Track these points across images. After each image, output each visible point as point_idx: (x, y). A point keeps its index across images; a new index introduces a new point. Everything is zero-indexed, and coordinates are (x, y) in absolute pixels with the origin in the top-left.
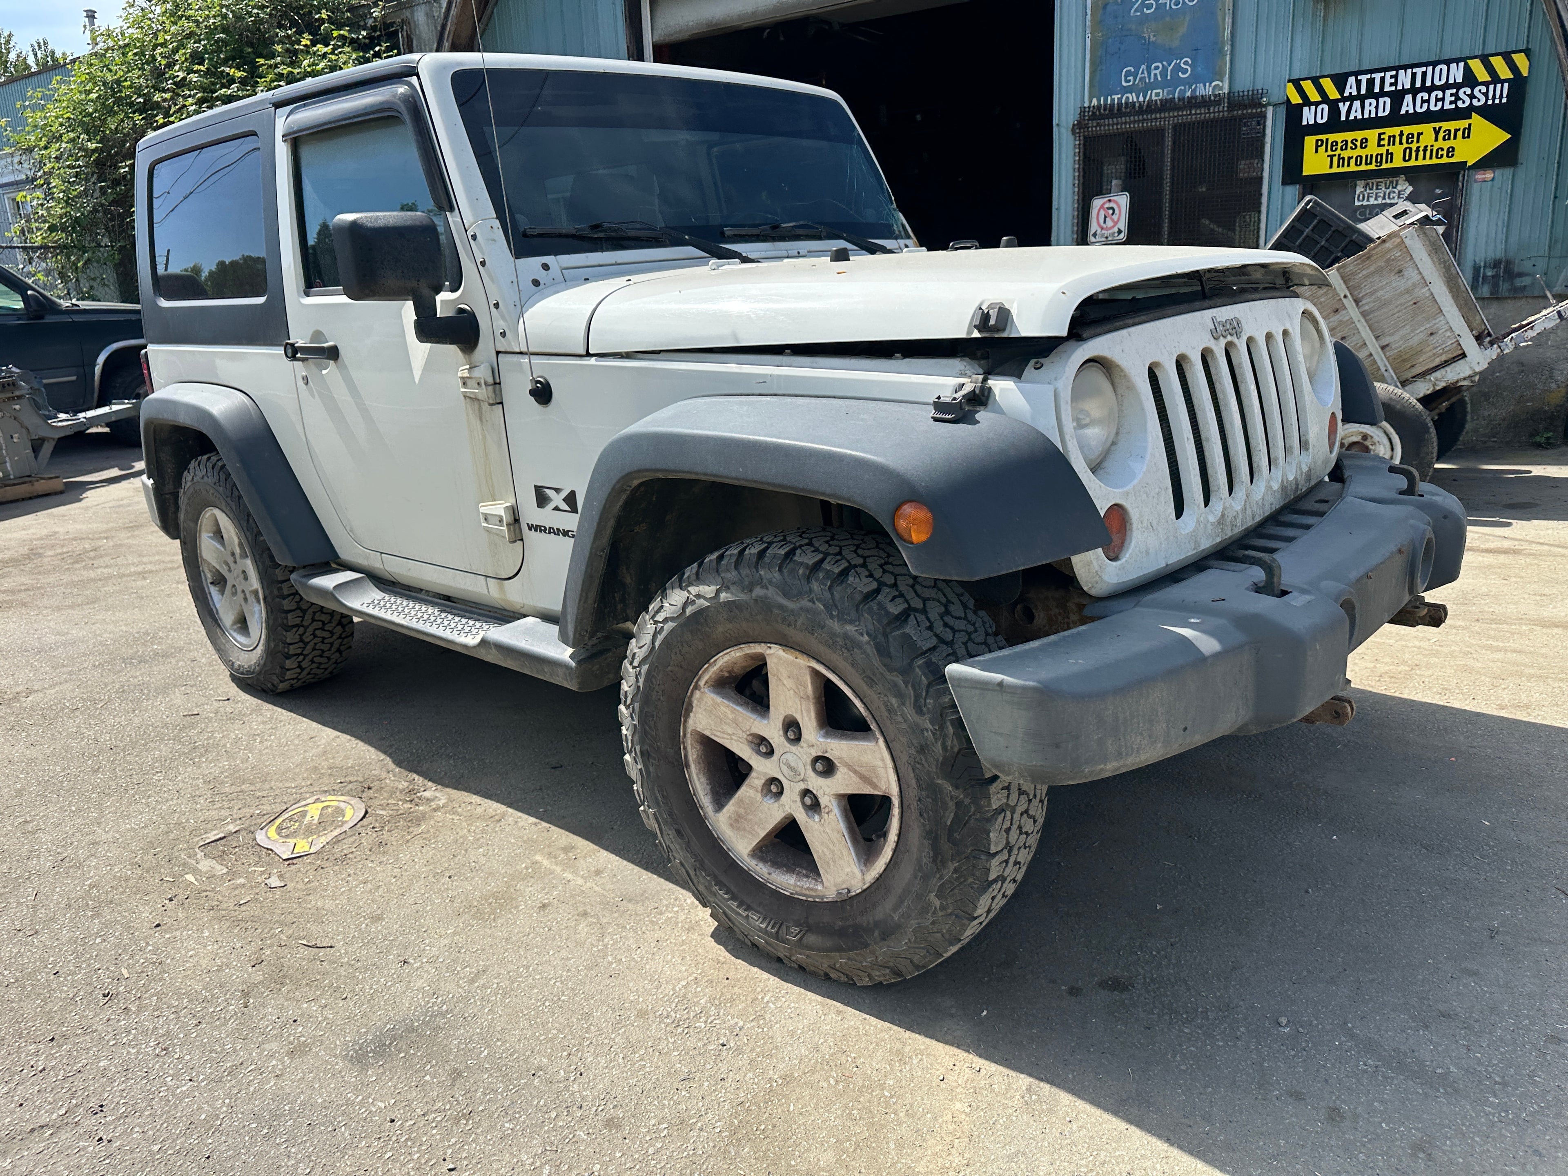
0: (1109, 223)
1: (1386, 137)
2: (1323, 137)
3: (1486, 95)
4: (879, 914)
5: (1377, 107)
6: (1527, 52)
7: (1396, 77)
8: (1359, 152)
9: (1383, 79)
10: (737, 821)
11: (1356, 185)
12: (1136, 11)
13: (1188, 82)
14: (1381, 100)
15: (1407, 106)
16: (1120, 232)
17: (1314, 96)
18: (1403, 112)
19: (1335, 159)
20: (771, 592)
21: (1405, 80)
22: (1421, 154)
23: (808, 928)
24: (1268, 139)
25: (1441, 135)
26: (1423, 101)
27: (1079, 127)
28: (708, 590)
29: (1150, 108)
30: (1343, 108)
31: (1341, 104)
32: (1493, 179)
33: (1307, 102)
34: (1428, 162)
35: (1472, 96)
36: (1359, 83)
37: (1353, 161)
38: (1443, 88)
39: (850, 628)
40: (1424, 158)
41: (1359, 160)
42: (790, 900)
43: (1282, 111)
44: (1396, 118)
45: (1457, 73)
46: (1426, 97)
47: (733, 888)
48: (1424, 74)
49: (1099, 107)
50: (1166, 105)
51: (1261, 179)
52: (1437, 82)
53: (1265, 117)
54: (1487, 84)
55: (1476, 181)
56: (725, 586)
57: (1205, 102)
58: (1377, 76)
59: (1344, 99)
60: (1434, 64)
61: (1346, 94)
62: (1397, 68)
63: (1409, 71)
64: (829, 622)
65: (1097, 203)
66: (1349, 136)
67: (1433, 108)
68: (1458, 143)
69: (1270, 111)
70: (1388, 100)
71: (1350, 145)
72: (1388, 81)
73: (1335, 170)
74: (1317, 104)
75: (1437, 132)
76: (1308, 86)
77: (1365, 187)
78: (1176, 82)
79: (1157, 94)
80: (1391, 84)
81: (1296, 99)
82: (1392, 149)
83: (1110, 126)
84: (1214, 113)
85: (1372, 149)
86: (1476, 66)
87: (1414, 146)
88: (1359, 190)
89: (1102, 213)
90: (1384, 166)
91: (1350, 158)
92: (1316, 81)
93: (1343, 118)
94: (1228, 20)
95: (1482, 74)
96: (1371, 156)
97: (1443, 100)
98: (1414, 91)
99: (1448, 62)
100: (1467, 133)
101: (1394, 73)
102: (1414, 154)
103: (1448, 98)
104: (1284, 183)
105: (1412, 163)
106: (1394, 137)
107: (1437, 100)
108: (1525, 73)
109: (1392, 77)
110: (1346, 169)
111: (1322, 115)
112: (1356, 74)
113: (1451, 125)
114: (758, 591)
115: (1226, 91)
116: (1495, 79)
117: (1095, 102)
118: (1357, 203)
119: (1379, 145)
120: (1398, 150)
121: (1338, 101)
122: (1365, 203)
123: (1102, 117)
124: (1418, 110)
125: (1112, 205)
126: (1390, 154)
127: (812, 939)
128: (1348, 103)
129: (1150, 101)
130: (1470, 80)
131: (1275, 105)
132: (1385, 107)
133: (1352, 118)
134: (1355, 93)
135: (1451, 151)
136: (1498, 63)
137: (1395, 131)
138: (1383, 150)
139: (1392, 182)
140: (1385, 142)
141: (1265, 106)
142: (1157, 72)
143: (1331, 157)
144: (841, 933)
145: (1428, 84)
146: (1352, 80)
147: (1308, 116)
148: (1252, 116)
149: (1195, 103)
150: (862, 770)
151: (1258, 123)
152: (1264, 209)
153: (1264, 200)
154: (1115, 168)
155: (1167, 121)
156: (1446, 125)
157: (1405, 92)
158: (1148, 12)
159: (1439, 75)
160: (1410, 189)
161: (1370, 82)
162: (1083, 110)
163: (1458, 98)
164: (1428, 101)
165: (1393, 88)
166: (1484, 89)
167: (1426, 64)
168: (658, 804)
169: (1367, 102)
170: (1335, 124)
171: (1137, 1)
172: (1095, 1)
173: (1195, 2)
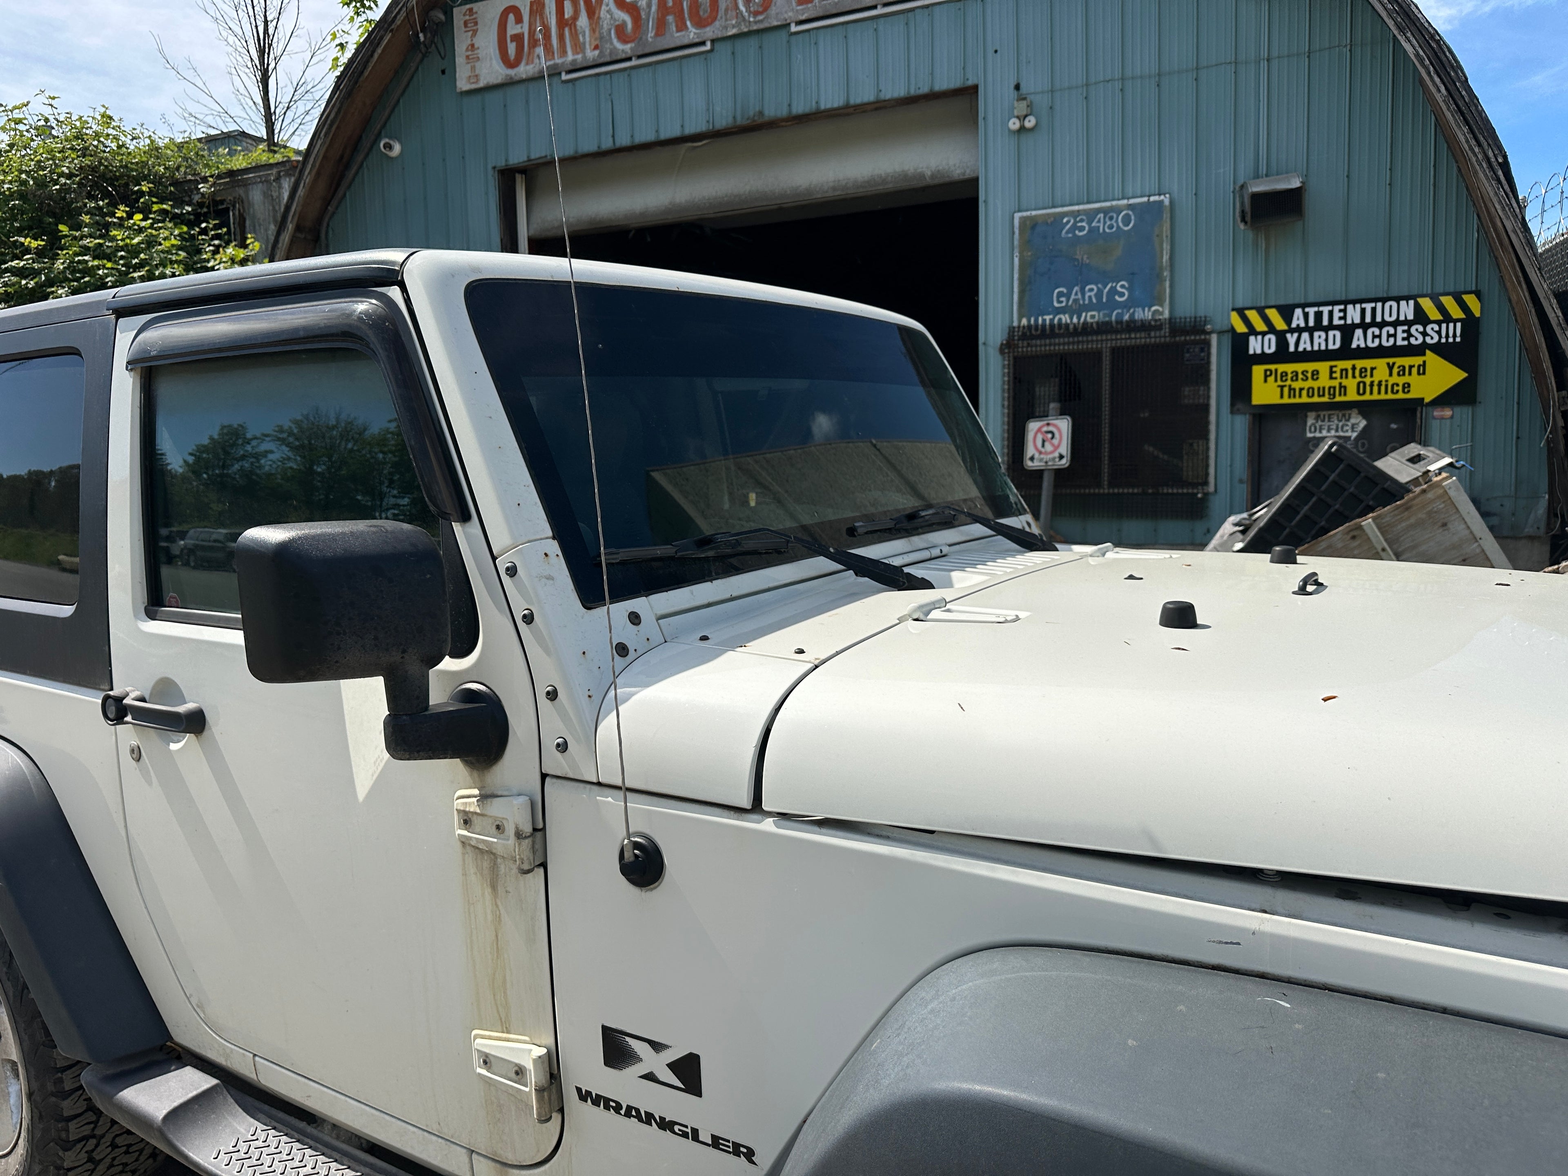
0: (1048, 447)
1: (1338, 370)
2: (1272, 367)
3: (1439, 333)
5: (1326, 340)
6: (1478, 294)
7: (1344, 311)
8: (1310, 383)
9: (1331, 313)
11: (1306, 416)
12: (1067, 232)
13: (1125, 306)
14: (1331, 333)
15: (1358, 340)
16: (1061, 457)
17: (1260, 326)
18: (1354, 346)
19: (1286, 390)
21: (1354, 314)
22: (1375, 388)
24: (1214, 367)
25: (1395, 370)
26: (1374, 337)
27: (1007, 347)
29: (1086, 330)
30: (1291, 339)
31: (1288, 336)
32: (1452, 417)
33: (1253, 331)
34: (1383, 396)
35: (1424, 334)
36: (1306, 316)
37: (1304, 393)
38: (1396, 324)
40: (1379, 393)
41: (1311, 392)
43: (1227, 340)
44: (1346, 352)
45: (1407, 310)
46: (1377, 332)
48: (1374, 310)
49: (1029, 326)
50: (1103, 328)
51: (1206, 408)
52: (1387, 318)
53: (1208, 344)
54: (1439, 323)
55: (1434, 418)
57: (1145, 327)
58: (1325, 310)
59: (1292, 331)
60: (1384, 300)
61: (1294, 325)
62: (1346, 303)
63: (1358, 306)
65: (1033, 426)
66: (1299, 367)
67: (1385, 343)
68: (1414, 379)
69: (1214, 339)
70: (1338, 334)
71: (1300, 376)
72: (1337, 315)
73: (1286, 400)
74: (1264, 334)
75: (1391, 367)
76: (1252, 315)
77: (1317, 418)
78: (1112, 304)
79: (1093, 317)
80: (1340, 318)
81: (1241, 328)
82: (1345, 382)
83: (1041, 347)
84: (1155, 338)
85: (1324, 381)
86: (1427, 304)
87: (1368, 380)
88: (1310, 422)
89: (1040, 438)
90: (1338, 399)
91: (1301, 389)
92: (1261, 311)
93: (1292, 349)
94: (1166, 247)
95: (1433, 314)
96: (1324, 388)
97: (1395, 336)
98: (1364, 326)
99: (1398, 300)
100: (1422, 370)
101: (1342, 307)
102: (1368, 389)
103: (1400, 335)
104: (1232, 412)
105: (1367, 397)
106: (1346, 370)
107: (1389, 336)
108: (1477, 314)
109: (1340, 311)
110: (1297, 400)
111: (1270, 345)
112: (1303, 306)
113: (1406, 361)
115: (1166, 315)
116: (1447, 318)
117: (1024, 322)
118: (1309, 435)
119: (1331, 378)
120: (1351, 384)
121: (1286, 332)
122: (1318, 435)
123: (1033, 337)
124: (1370, 344)
125: (1051, 428)
126: (1343, 389)
128: (1296, 335)
129: (1085, 323)
130: (1421, 317)
131: (1220, 333)
132: (1335, 340)
133: (1301, 349)
134: (1302, 325)
135: (1407, 387)
136: (1448, 302)
137: (1347, 364)
138: (1335, 383)
139: (1344, 415)
140: (1338, 375)
141: (1210, 333)
142: (1092, 294)
143: (1282, 387)
145: (1379, 319)
146: (1298, 312)
147: (1255, 345)
148: (1195, 343)
149: (1133, 326)
151: (1202, 350)
152: (1212, 436)
153: (1212, 428)
154: (1046, 390)
155: (1105, 344)
156: (1400, 361)
157: (1354, 326)
158: (1081, 234)
159: (1389, 311)
160: (1363, 423)
161: (1319, 316)
162: (1012, 329)
163: (1410, 335)
164: (1380, 336)
165: (1342, 322)
166: (1436, 328)
167: (1375, 300)
169: (1316, 334)
170: (1282, 355)
171: (1068, 222)
172: (1023, 220)
173: (1131, 225)
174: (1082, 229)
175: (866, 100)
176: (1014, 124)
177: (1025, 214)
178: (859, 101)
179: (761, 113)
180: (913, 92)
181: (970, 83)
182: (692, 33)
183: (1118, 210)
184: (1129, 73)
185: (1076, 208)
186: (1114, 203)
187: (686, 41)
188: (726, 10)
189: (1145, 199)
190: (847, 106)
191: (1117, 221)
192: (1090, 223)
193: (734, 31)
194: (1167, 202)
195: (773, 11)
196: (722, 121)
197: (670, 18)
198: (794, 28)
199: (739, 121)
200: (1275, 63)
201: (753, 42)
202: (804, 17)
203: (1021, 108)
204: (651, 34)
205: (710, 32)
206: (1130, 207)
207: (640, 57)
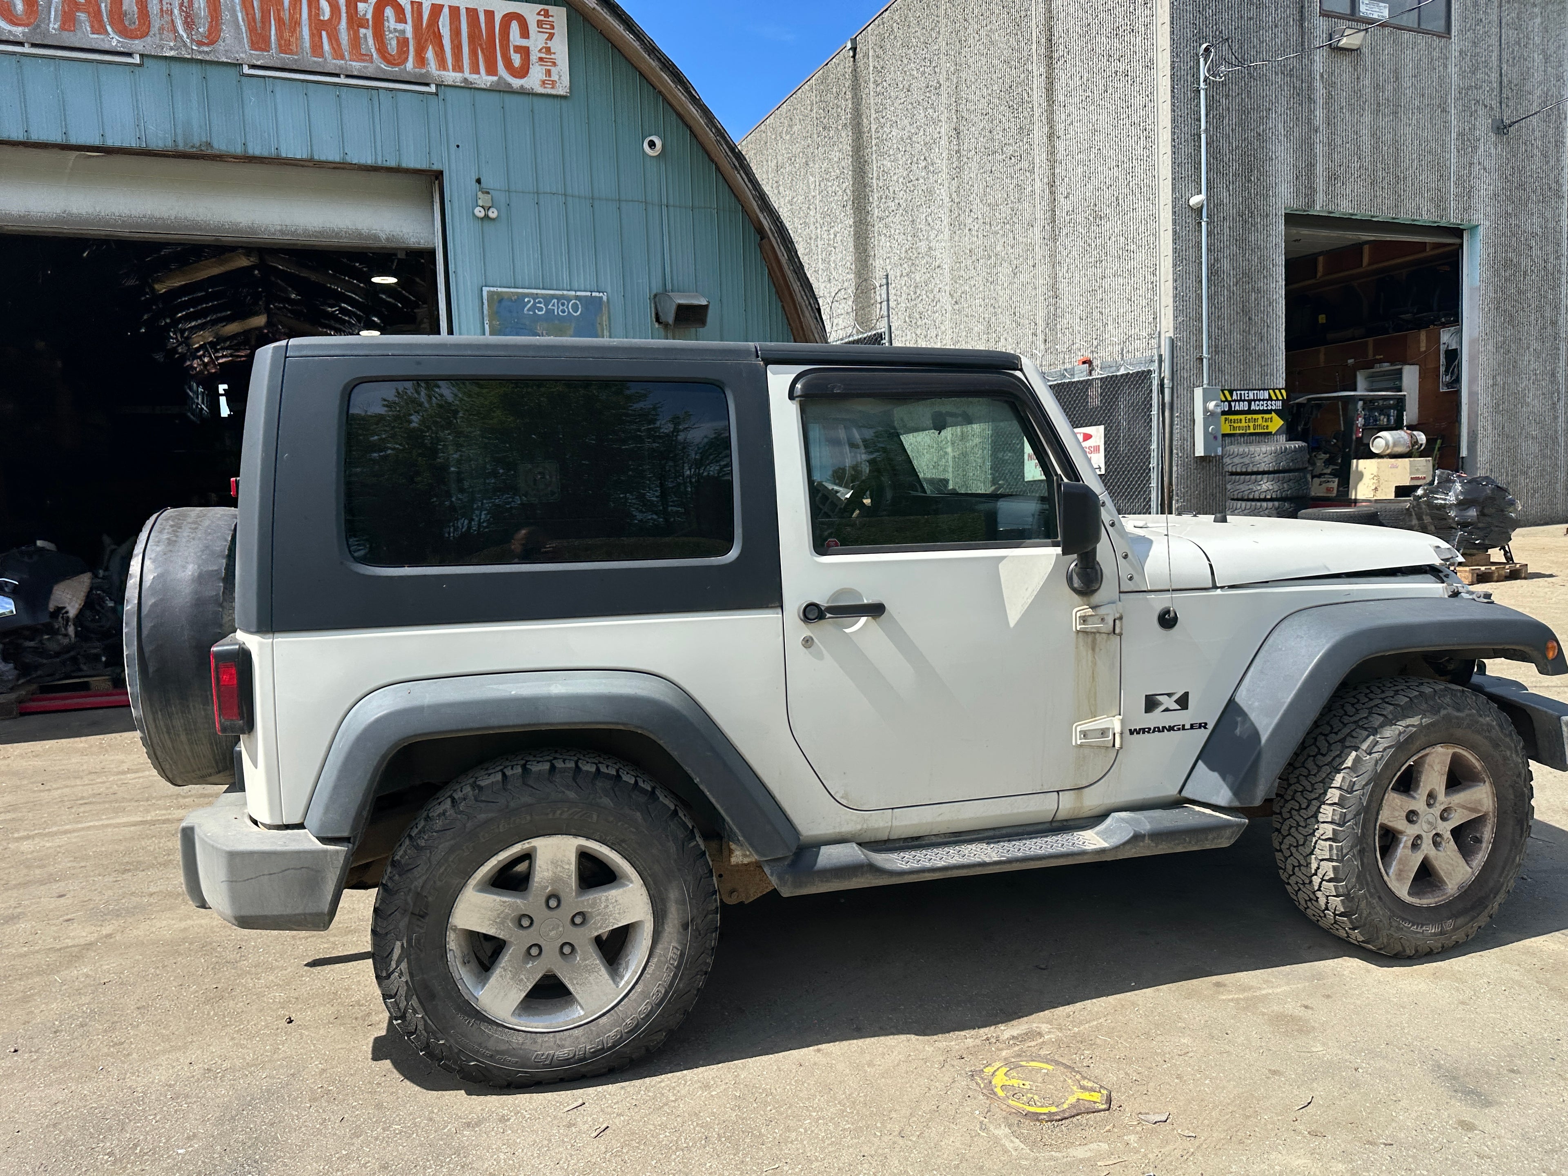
4: (1491, 884)
10: (1400, 875)
20: (1450, 710)
23: (1455, 916)
28: (1415, 721)
39: (1488, 719)
42: (1437, 908)
47: (1411, 919)
56: (1424, 716)
64: (1480, 719)
114: (1443, 712)
127: (1460, 921)
144: (1473, 908)
150: (1472, 806)
158: (539, 313)
168: (1367, 884)
171: (529, 302)
172: (491, 295)
173: (579, 313)
174: (540, 309)
175: (331, 159)
176: (479, 212)
177: (492, 289)
178: (323, 158)
179: (209, 144)
180: (380, 163)
181: (435, 167)
182: (115, 41)
183: (569, 299)
184: (569, 191)
185: (535, 291)
186: (565, 292)
187: (106, 47)
188: (161, 29)
189: (589, 294)
190: (311, 160)
191: (567, 307)
192: (546, 305)
193: (172, 53)
194: (605, 298)
195: (221, 46)
196: (157, 143)
197: (82, 16)
198: (246, 70)
199: (181, 147)
200: (671, 209)
201: (195, 69)
202: (259, 63)
203: (483, 200)
204: (54, 26)
205: (137, 45)
206: (577, 298)
207: (34, 45)
